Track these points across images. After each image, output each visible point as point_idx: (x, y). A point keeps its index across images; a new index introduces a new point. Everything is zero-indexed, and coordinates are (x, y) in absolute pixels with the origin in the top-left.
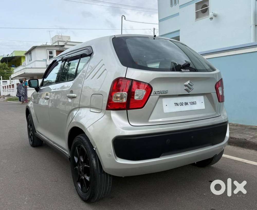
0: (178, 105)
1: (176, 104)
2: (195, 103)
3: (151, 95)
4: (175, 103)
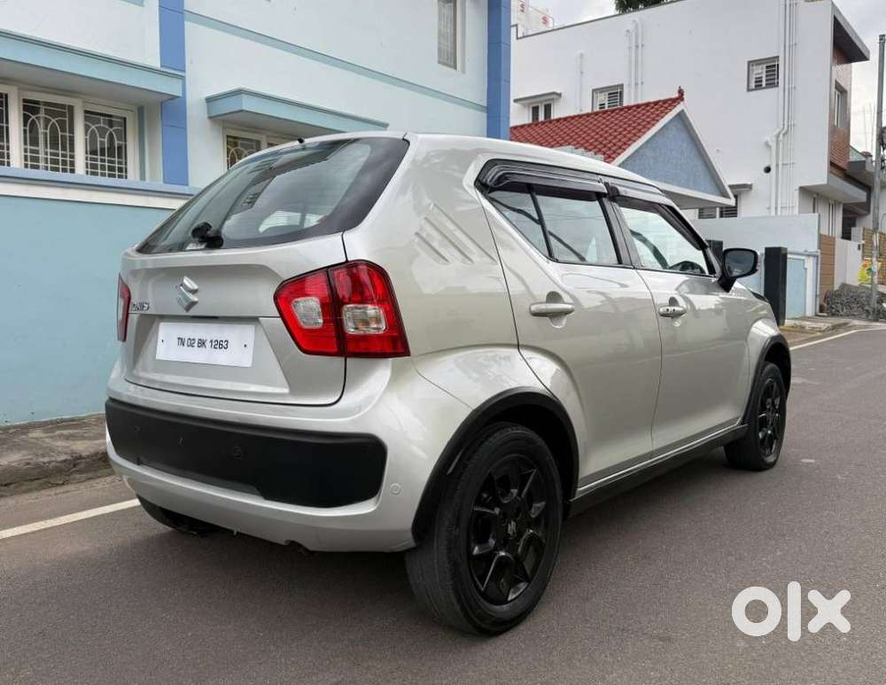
0: (184, 345)
1: (180, 341)
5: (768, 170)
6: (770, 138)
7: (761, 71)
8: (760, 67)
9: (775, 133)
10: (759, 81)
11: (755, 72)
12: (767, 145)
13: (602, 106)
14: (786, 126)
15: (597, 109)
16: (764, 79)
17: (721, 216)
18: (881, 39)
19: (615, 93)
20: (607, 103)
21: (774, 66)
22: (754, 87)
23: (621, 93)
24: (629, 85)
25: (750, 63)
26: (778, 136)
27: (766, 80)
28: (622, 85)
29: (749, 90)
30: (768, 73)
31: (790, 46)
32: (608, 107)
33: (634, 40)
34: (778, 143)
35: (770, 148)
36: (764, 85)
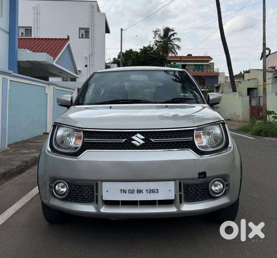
5: (86, 66)
6: (87, 55)
7: (83, 32)
8: (83, 30)
9: (89, 54)
10: (82, 35)
11: (81, 32)
12: (86, 57)
13: (22, 33)
14: (92, 52)
15: (20, 35)
16: (84, 35)
17: (70, 81)
19: (28, 30)
20: (24, 32)
21: (88, 31)
22: (81, 37)
23: (31, 30)
24: (34, 28)
25: (80, 29)
28: (31, 27)
29: (79, 38)
30: (85, 33)
31: (93, 26)
32: (25, 34)
33: (36, 11)
34: (89, 57)
35: (87, 59)
36: (84, 37)
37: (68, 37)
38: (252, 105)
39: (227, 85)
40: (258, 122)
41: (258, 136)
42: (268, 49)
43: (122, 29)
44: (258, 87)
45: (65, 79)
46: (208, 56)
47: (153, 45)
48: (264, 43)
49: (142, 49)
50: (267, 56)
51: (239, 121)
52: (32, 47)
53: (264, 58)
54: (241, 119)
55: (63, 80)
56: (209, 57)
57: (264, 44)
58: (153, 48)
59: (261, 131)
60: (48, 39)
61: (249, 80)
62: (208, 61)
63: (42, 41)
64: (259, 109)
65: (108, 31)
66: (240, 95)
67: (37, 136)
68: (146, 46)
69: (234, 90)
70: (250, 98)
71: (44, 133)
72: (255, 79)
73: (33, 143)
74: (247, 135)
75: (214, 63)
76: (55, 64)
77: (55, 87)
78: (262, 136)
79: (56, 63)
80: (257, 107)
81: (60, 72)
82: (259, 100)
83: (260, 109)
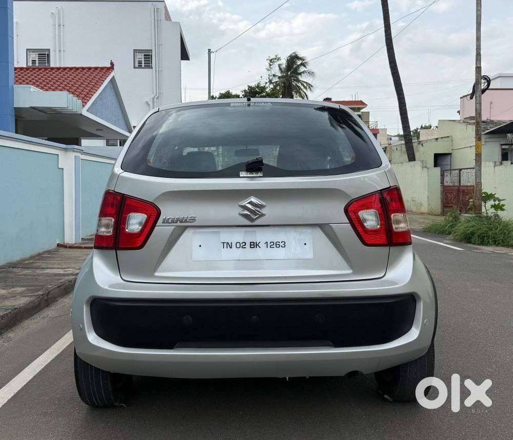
0: (231, 248)
1: (225, 245)
2: (281, 244)
3: (157, 225)
4: (224, 243)
6: (148, 99)
7: (141, 57)
8: (140, 54)
9: (152, 97)
10: (140, 63)
11: (138, 57)
12: (147, 103)
13: (34, 62)
14: (158, 94)
15: (30, 64)
16: (143, 62)
17: (120, 146)
18: (209, 51)
19: (44, 55)
20: (37, 60)
21: (149, 55)
22: (137, 66)
23: (48, 55)
24: (55, 51)
25: (135, 51)
26: (153, 99)
27: (145, 63)
28: (49, 50)
29: (135, 67)
30: (145, 59)
31: (158, 45)
32: (39, 63)
33: (57, 21)
34: (153, 102)
35: (149, 105)
36: (143, 66)
37: (112, 64)
38: (445, 184)
39: (398, 149)
40: (465, 216)
41: (468, 243)
42: (486, 78)
43: (209, 50)
44: (454, 151)
45: (111, 142)
46: (360, 100)
47: (266, 83)
48: (479, 66)
49: (247, 89)
50: (483, 91)
51: (422, 214)
52: (45, 83)
53: (478, 95)
54: (424, 209)
55: (107, 145)
56: (361, 103)
57: (478, 69)
58: (264, 88)
59: (473, 234)
60: (75, 68)
61: (437, 139)
62: (359, 109)
63: (64, 73)
64: (459, 190)
65: (185, 56)
66: (424, 167)
67: (41, 251)
68: (253, 84)
69: (412, 158)
70: (441, 171)
71: (58, 245)
72: (448, 137)
73: (28, 268)
74: (445, 241)
75: (369, 113)
76: (85, 112)
77: (79, 154)
78: (474, 244)
79: (87, 111)
80: (456, 188)
81: (98, 128)
82: (460, 174)
83: (461, 191)
